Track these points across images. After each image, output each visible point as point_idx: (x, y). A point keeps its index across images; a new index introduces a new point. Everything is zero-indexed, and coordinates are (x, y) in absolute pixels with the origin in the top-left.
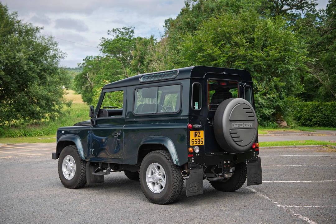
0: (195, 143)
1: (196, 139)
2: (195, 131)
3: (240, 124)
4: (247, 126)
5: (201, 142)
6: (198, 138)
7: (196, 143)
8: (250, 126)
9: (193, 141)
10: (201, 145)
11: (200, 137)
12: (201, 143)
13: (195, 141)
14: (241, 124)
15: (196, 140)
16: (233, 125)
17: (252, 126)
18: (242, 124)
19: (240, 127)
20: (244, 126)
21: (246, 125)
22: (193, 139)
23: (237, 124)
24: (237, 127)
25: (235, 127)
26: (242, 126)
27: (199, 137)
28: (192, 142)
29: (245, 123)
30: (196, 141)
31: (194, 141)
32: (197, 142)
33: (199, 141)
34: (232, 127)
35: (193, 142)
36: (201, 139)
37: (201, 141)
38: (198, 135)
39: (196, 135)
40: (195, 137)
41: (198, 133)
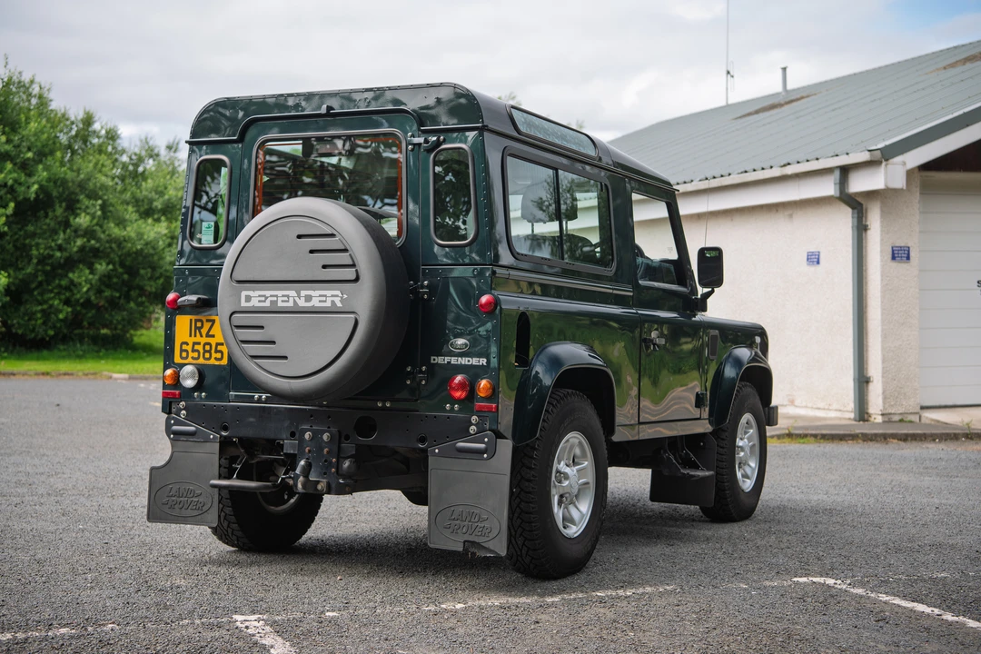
0: (191, 354)
1: (194, 344)
2: (193, 317)
3: (280, 293)
4: (315, 303)
5: (214, 355)
6: (205, 340)
7: (196, 355)
8: (328, 304)
9: (184, 347)
10: (217, 363)
11: (213, 336)
12: (216, 359)
13: (193, 351)
14: (288, 296)
15: (196, 347)
16: (248, 299)
17: (339, 305)
18: (292, 293)
19: (280, 304)
20: (302, 303)
21: (308, 298)
22: (187, 344)
23: (268, 293)
24: (267, 304)
25: (255, 303)
26: (291, 304)
27: (208, 335)
28: (182, 351)
29: (303, 293)
30: (198, 351)
31: (189, 348)
32: (202, 351)
33: (210, 352)
34: (244, 304)
35: (187, 351)
36: (218, 344)
37: (216, 351)
38: (204, 331)
39: (200, 328)
40: (195, 336)
41: (205, 323)
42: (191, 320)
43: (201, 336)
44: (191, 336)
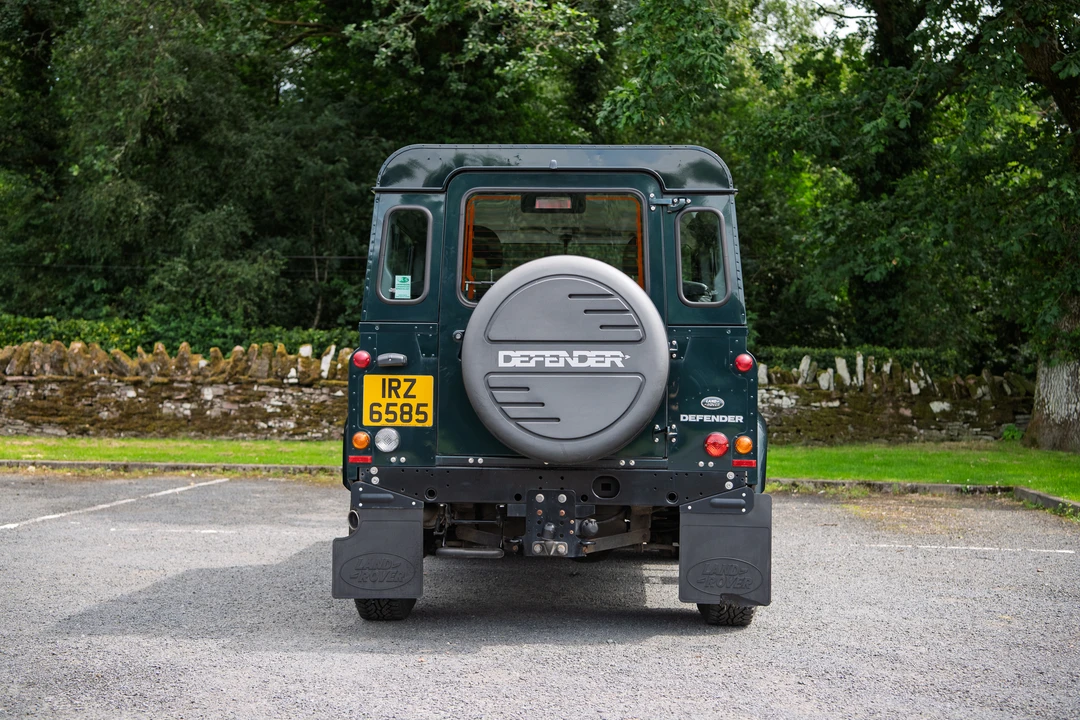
0: (384, 416)
1: (389, 405)
2: (387, 377)
3: (547, 353)
4: (591, 363)
5: (415, 417)
6: (402, 401)
7: (391, 417)
8: (607, 364)
9: (375, 408)
10: (420, 425)
11: (414, 397)
12: (418, 421)
13: (388, 412)
14: (558, 357)
15: (391, 409)
17: (620, 365)
18: (563, 353)
19: (548, 364)
20: (575, 363)
21: (583, 359)
22: (379, 405)
23: (532, 353)
24: (532, 364)
25: (516, 363)
26: (561, 364)
27: (406, 396)
28: (372, 412)
29: (576, 353)
30: (394, 413)
31: (382, 410)
32: (399, 413)
33: (410, 413)
34: (502, 364)
35: (379, 413)
36: (419, 405)
37: (418, 413)
38: (401, 392)
39: (396, 389)
40: (390, 396)
41: (402, 383)
42: (384, 380)
43: (398, 396)
44: (384, 396)
